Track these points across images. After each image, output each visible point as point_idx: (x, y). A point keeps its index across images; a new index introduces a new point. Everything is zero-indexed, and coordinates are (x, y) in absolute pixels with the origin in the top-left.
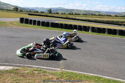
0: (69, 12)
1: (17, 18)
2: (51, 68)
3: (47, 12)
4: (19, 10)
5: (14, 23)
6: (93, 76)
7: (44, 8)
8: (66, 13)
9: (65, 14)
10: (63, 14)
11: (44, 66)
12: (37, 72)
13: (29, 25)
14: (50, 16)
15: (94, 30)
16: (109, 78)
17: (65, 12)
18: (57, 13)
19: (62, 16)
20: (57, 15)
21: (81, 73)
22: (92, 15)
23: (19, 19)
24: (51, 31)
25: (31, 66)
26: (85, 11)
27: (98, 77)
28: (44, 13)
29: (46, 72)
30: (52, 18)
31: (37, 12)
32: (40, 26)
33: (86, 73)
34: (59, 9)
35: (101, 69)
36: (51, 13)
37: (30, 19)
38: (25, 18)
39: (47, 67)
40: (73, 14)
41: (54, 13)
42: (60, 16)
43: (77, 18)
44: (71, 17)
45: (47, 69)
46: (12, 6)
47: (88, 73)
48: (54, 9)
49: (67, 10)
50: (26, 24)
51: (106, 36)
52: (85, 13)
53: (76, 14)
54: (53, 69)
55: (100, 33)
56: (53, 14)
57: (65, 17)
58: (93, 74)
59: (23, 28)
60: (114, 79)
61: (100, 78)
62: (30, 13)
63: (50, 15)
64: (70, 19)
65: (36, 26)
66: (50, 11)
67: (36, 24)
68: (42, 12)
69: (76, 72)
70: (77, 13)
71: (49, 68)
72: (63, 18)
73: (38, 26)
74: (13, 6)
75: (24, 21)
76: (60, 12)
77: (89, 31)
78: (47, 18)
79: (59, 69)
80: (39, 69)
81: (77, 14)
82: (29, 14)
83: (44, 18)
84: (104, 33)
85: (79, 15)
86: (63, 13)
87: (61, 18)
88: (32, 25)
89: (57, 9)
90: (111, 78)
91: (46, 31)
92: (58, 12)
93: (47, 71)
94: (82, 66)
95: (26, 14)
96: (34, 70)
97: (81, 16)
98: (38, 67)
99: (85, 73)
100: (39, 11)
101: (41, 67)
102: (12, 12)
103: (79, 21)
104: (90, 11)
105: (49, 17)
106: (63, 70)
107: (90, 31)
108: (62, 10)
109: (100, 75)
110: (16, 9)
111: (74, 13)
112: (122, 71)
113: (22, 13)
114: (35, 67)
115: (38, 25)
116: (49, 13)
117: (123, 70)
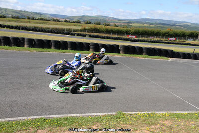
6: (32, 120)
15: (32, 43)
21: (11, 119)
22: (29, 19)
26: (16, 12)
27: (41, 118)
33: (21, 118)
47: (24, 116)
51: (52, 52)
52: (15, 15)
58: (34, 115)
60: (66, 116)
61: (45, 119)
84: (50, 47)
85: (5, 17)
94: (13, 107)
99: (19, 118)
103: (6, 29)
104: (25, 12)
107: (25, 46)
109: (45, 115)
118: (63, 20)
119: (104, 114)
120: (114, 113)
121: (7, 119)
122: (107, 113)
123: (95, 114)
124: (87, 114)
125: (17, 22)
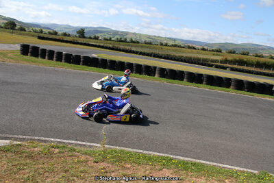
0: (119, 37)
1: (14, 43)
2: (84, 143)
3: (75, 33)
4: (17, 28)
5: (9, 55)
6: (158, 157)
7: (68, 27)
8: (113, 39)
9: (110, 40)
10: (107, 40)
11: (70, 139)
12: (57, 150)
13: (40, 59)
14: (81, 44)
15: (164, 73)
16: (186, 159)
18: (96, 38)
19: (106, 45)
20: (96, 41)
21: (138, 151)
22: (162, 44)
23: (18, 47)
24: (83, 74)
25: (47, 139)
26: (149, 37)
27: (167, 157)
28: (69, 35)
29: (74, 150)
30: (85, 47)
31: (56, 33)
32: (63, 63)
33: (147, 152)
34: (99, 29)
35: (173, 144)
36: (84, 37)
37: (41, 47)
38: (31, 45)
39: (77, 140)
40: (125, 41)
41: (90, 38)
42: (102, 45)
43: (134, 49)
44: (122, 46)
45: (76, 145)
46: (3, 19)
49: (116, 33)
50: (34, 58)
51: (184, 85)
52: (148, 40)
53: (132, 42)
54: (88, 144)
55: (174, 79)
56: (88, 40)
57: (111, 46)
58: (159, 152)
59: (28, 64)
61: (171, 159)
62: (41, 35)
63: (81, 40)
64: (120, 50)
65: (54, 62)
66: (81, 33)
68: (65, 35)
69: (130, 149)
70: (134, 40)
72: (106, 48)
73: (59, 62)
74: (5, 18)
75: (30, 50)
76: (101, 36)
77: (154, 76)
78: (75, 47)
79: (99, 145)
80: (61, 145)
81: (134, 42)
82: (40, 38)
83: (70, 47)
84: (182, 79)
85: (138, 43)
87: (103, 47)
88: (46, 60)
90: (190, 159)
92: (97, 35)
93: (76, 148)
94: (140, 139)
95: (33, 36)
96: (53, 147)
97: (142, 47)
98: (59, 140)
99: (145, 152)
100: (60, 33)
101: (65, 141)
102: (4, 32)
103: (138, 55)
104: (159, 37)
105: (78, 46)
106: (106, 146)
107: (156, 75)
108: (105, 32)
109: (171, 154)
110: (11, 25)
111: (128, 40)
113: (24, 34)
114: (53, 142)
115: (57, 60)
116: (80, 37)
117: (209, 146)
118: (200, 47)
119: (242, 169)
120: (255, 172)
121: (135, 150)
122: (245, 170)
123: (230, 167)
124: (219, 165)
125: (150, 47)
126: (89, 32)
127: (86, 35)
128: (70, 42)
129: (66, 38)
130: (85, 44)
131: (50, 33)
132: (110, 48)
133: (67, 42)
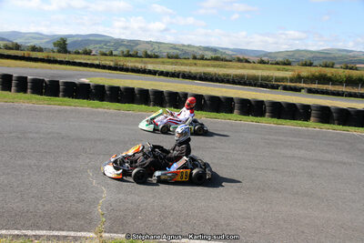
0: (125, 50)
2: (64, 233)
3: (51, 46)
7: (40, 36)
8: (114, 53)
9: (111, 54)
10: (105, 54)
11: (39, 228)
14: (61, 63)
15: (201, 103)
17: (112, 49)
18: (88, 53)
19: (103, 63)
20: (87, 57)
22: (195, 58)
26: (174, 47)
28: (41, 50)
30: (68, 67)
31: (17, 47)
32: (29, 95)
34: (91, 38)
36: (66, 51)
39: (50, 229)
41: (78, 53)
42: (97, 62)
43: (150, 67)
44: (131, 63)
45: (49, 238)
48: (75, 39)
49: (119, 43)
51: (236, 119)
52: (173, 52)
53: (147, 56)
54: (72, 234)
56: (74, 56)
57: (112, 64)
63: (61, 57)
64: (127, 70)
65: (12, 95)
66: (62, 45)
67: (13, 88)
68: (34, 49)
70: (149, 53)
71: (56, 233)
72: (104, 67)
73: (21, 95)
76: (94, 49)
78: (50, 68)
79: (92, 235)
81: (150, 57)
83: (42, 68)
85: (157, 57)
86: (104, 51)
87: (98, 66)
89: (87, 40)
91: (49, 111)
92: (88, 48)
94: (165, 218)
97: (163, 63)
98: (16, 232)
100: (25, 45)
101: (30, 233)
103: (157, 77)
104: (189, 46)
105: (57, 66)
106: (105, 235)
108: (100, 42)
111: (140, 53)
112: (282, 223)
115: (18, 91)
116: (59, 52)
118: (257, 59)
125: (176, 64)
126: (75, 43)
127: (69, 49)
128: (42, 60)
129: (34, 55)
130: (68, 63)
131: (7, 48)
132: (110, 68)
133: (36, 60)
